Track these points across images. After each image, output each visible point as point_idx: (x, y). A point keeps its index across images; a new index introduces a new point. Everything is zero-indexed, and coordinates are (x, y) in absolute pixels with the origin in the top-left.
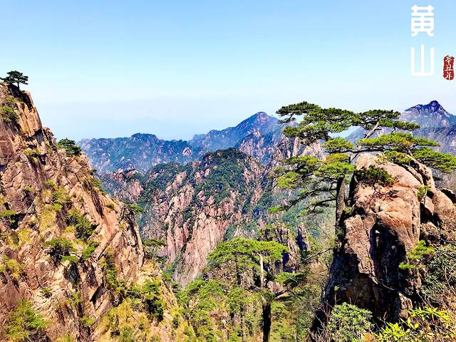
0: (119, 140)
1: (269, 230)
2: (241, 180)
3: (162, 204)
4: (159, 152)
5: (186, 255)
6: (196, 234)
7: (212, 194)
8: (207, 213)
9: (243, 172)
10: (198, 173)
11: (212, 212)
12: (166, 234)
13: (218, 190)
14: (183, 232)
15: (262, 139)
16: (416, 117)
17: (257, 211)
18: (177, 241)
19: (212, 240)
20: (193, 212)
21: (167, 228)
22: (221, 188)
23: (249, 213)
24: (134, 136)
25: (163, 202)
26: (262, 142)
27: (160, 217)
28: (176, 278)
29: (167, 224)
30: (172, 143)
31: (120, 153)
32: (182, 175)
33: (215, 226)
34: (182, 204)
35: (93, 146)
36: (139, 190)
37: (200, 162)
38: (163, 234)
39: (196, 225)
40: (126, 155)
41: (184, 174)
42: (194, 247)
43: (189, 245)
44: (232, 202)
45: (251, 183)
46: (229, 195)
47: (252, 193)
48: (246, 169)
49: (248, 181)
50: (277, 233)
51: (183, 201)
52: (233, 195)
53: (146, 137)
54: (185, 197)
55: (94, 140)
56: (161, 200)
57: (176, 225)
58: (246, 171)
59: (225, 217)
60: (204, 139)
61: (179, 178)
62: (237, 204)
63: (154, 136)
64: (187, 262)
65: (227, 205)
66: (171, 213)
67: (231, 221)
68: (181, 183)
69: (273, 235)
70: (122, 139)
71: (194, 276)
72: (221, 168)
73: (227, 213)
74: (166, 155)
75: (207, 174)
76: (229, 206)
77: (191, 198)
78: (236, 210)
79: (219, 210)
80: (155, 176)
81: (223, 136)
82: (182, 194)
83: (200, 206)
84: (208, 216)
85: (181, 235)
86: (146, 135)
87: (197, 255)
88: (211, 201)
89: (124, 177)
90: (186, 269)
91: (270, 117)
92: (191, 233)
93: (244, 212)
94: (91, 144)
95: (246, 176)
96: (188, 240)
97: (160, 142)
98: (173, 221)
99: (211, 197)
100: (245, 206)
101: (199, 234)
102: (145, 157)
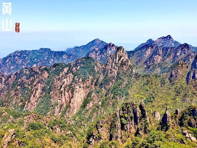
0: (33, 51)
1: (127, 103)
2: (94, 71)
3: (58, 82)
4: (52, 57)
5: (71, 104)
6: (75, 95)
7: (81, 77)
8: (80, 86)
9: (94, 68)
10: (74, 68)
11: (82, 85)
12: (62, 95)
13: (84, 75)
14: (69, 94)
15: (99, 51)
16: (162, 42)
17: (101, 84)
18: (66, 98)
19: (82, 97)
20: (73, 85)
21: (62, 93)
22: (85, 75)
23: (98, 86)
24: (40, 49)
25: (58, 81)
26: (99, 53)
27: (57, 87)
28: (67, 114)
29: (62, 91)
30: (58, 52)
31: (34, 57)
32: (67, 69)
33: (83, 91)
34: (68, 82)
35: (21, 54)
36: (47, 76)
37: (75, 63)
38: (60, 95)
39: (75, 91)
40: (37, 58)
41: (67, 68)
42: (74, 101)
43: (72, 100)
44: (90, 81)
45: (98, 72)
46: (89, 78)
47: (99, 77)
48: (96, 66)
49: (96, 71)
50: (131, 104)
51: (68, 81)
52: (91, 78)
53: (46, 50)
54: (70, 79)
55: (22, 51)
56: (58, 80)
57: (66, 91)
58: (96, 67)
59: (87, 87)
60: (72, 50)
61: (66, 70)
62: (92, 81)
63: (50, 49)
64: (71, 107)
65: (88, 82)
66: (63, 86)
67: (90, 88)
68: (66, 72)
69: (130, 106)
70: (35, 51)
71: (75, 113)
72: (85, 66)
73: (88, 85)
74: (55, 58)
75: (78, 68)
76: (89, 82)
77: (72, 79)
78: (92, 84)
79: (85, 84)
80: (54, 69)
81: (81, 49)
82: (68, 78)
83: (76, 83)
84: (80, 87)
85: (68, 95)
86: (46, 49)
87: (76, 104)
88: (81, 80)
89: (39, 69)
90: (71, 110)
91: (101, 41)
92: (73, 94)
93: (96, 85)
94: (21, 53)
95: (96, 69)
96: (72, 98)
97: (53, 52)
98: (65, 89)
99: (81, 79)
100: (96, 82)
101: (76, 95)
102: (46, 59)
